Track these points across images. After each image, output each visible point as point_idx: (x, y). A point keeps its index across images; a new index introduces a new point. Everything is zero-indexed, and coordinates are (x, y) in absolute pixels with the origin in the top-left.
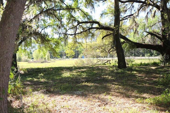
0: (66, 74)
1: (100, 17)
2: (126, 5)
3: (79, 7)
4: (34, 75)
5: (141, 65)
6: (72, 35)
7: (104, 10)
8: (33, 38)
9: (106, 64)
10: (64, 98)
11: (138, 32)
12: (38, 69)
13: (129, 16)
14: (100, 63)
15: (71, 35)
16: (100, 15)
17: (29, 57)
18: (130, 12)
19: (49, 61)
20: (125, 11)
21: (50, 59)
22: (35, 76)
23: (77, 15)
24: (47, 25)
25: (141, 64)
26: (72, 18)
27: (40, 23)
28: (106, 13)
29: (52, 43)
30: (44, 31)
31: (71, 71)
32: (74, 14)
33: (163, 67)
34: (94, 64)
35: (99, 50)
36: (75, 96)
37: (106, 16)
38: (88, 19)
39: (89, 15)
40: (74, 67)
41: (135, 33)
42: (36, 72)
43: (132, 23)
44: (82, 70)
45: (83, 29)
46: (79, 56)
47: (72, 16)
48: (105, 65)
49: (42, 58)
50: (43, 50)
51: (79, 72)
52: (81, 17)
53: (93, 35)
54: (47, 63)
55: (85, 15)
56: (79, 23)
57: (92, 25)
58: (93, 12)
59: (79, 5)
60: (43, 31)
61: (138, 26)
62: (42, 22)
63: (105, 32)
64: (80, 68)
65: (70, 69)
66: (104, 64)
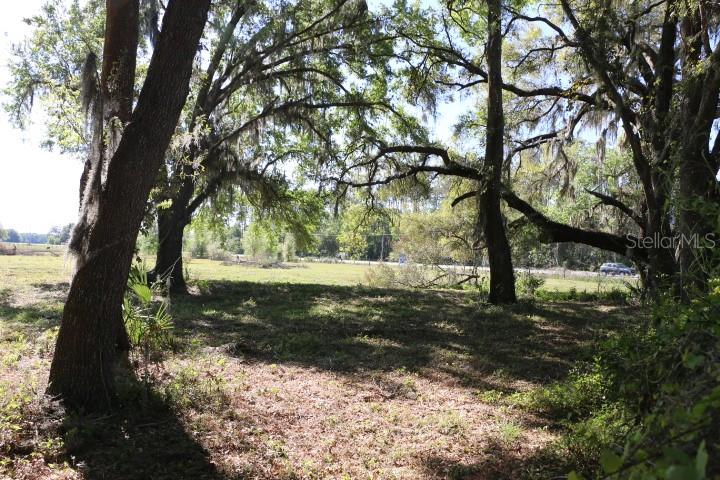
0: (325, 308)
1: (452, 134)
2: (539, 102)
3: (389, 100)
4: (227, 301)
5: (570, 298)
6: (359, 186)
7: (466, 113)
8: (238, 189)
9: (464, 285)
10: (280, 373)
11: (573, 188)
12: (246, 285)
13: (544, 137)
14: (445, 280)
15: (354, 186)
16: (454, 129)
17: (222, 244)
18: (550, 125)
19: (290, 264)
20: (533, 121)
21: (295, 257)
22: (229, 305)
23: (383, 124)
24: (286, 151)
25: (573, 294)
26: (364, 134)
27: (266, 144)
28: (472, 124)
29: (296, 205)
30: (275, 169)
31: (344, 298)
32: (371, 121)
33: (637, 308)
34: (425, 283)
35: (448, 241)
36: (313, 369)
37: (472, 131)
38: (414, 137)
39: (418, 127)
40: (356, 290)
41: (563, 193)
42: (237, 293)
43: (557, 161)
44: (380, 299)
45: (398, 168)
46: (391, 254)
47: (365, 127)
48: (461, 288)
49: (270, 252)
50: (267, 227)
51: (367, 303)
52: (393, 131)
53: (426, 191)
54: (280, 270)
55: (407, 125)
56: (385, 149)
57: (424, 160)
58: (430, 118)
59: (389, 95)
60: (271, 167)
61: (575, 172)
62: (272, 139)
63: (466, 185)
64: (374, 292)
65: (341, 293)
66: (459, 286)
